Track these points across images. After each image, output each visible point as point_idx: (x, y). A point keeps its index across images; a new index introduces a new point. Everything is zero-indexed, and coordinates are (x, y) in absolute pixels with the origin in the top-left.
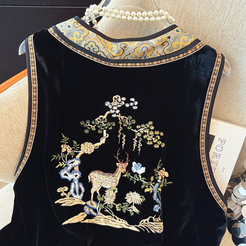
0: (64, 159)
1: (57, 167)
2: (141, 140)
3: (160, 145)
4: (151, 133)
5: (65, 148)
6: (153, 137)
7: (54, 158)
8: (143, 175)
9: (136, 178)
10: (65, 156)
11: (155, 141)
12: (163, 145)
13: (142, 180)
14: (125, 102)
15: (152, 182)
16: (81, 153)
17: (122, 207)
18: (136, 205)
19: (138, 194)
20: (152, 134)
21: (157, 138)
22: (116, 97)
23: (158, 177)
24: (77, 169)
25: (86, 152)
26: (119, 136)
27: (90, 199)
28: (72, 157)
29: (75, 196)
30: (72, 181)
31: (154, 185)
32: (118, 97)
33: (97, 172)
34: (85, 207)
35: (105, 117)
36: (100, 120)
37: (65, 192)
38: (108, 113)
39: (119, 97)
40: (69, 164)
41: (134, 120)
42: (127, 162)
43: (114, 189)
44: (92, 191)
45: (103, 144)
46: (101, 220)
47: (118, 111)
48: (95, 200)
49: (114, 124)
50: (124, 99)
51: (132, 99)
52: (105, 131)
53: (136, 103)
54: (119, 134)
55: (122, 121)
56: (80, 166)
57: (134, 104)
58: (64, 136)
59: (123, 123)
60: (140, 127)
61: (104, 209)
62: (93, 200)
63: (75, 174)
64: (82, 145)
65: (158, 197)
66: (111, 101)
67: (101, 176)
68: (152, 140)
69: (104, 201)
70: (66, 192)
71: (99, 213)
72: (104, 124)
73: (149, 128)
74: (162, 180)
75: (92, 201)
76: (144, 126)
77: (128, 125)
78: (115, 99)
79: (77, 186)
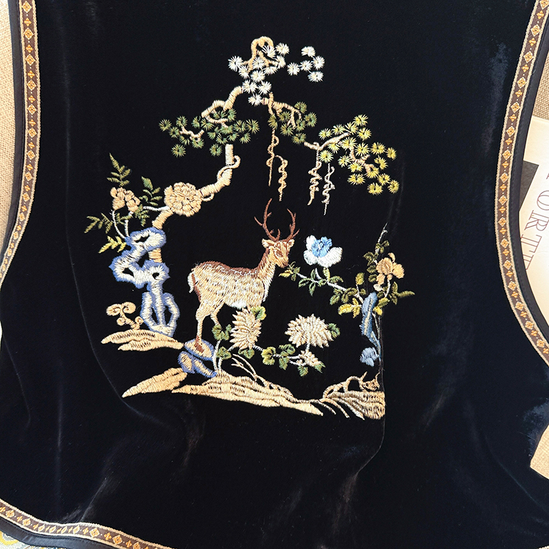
0: (122, 228)
1: (102, 251)
2: (331, 171)
3: (385, 187)
4: (363, 149)
5: (121, 197)
6: (368, 162)
7: (94, 224)
8: (334, 270)
9: (316, 279)
10: (123, 221)
11: (371, 175)
12: (394, 187)
13: (333, 282)
14: (289, 59)
15: (361, 287)
16: (165, 213)
17: (277, 355)
18: (315, 350)
19: (321, 319)
20: (364, 152)
21: (377, 166)
22: (261, 41)
23: (376, 277)
24: (156, 255)
25: (180, 212)
26: (269, 163)
27: (194, 336)
28: (143, 223)
29: (156, 328)
30: (145, 288)
31: (364, 297)
32: (266, 44)
33: (210, 265)
34: (182, 355)
35: (228, 104)
36: (216, 115)
37: (127, 315)
38: (237, 91)
39: (270, 42)
40: (134, 243)
41: (312, 115)
42: (291, 236)
43: (257, 309)
44: (200, 316)
45: (224, 189)
46: (224, 388)
47: (265, 88)
48: (208, 337)
49: (255, 127)
50: (284, 49)
51: (309, 51)
52: (229, 149)
53: (320, 62)
54: (270, 156)
55: (277, 119)
56: (165, 251)
57: (314, 65)
58: (116, 164)
59: (280, 124)
60: (329, 134)
61: (231, 361)
62: (202, 338)
63: (153, 270)
64: (168, 191)
65: (374, 328)
66: (246, 56)
67: (223, 276)
68: (364, 171)
69: (231, 341)
70: (132, 317)
71: (219, 371)
72: (226, 126)
73: (355, 136)
74: (384, 285)
75: (200, 341)
76: (342, 129)
77: (295, 132)
78: (259, 48)
79: (159, 300)
